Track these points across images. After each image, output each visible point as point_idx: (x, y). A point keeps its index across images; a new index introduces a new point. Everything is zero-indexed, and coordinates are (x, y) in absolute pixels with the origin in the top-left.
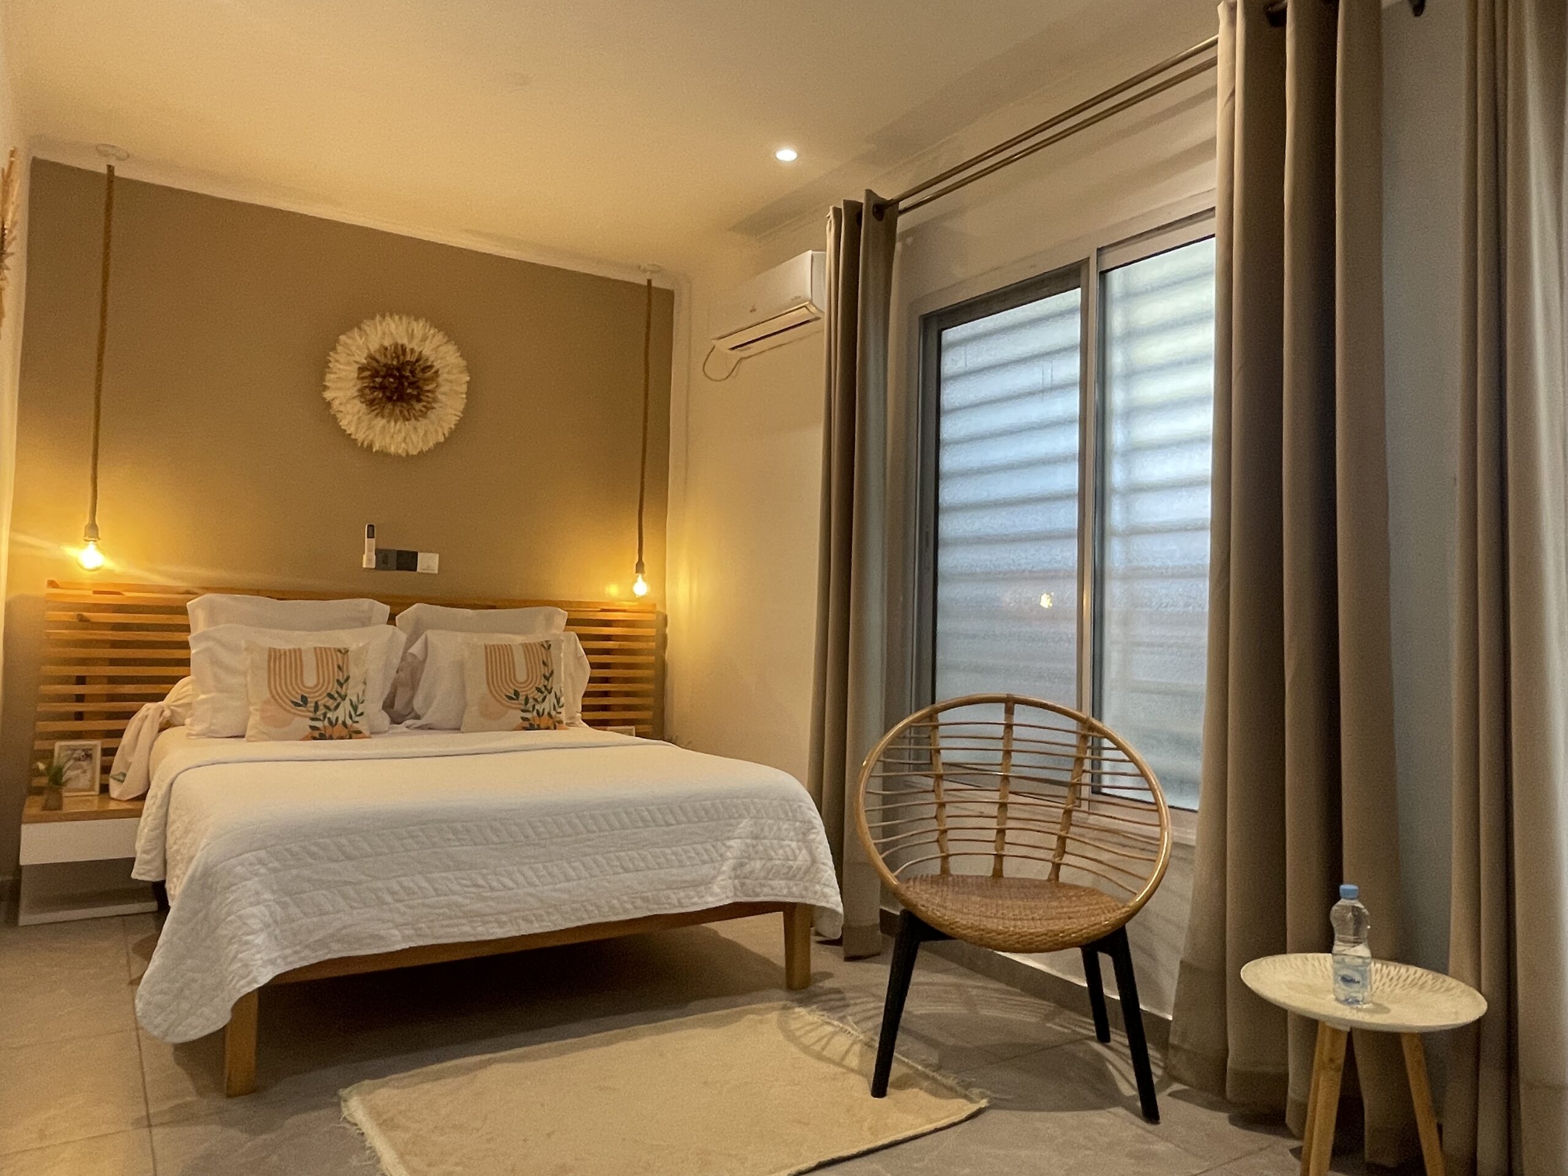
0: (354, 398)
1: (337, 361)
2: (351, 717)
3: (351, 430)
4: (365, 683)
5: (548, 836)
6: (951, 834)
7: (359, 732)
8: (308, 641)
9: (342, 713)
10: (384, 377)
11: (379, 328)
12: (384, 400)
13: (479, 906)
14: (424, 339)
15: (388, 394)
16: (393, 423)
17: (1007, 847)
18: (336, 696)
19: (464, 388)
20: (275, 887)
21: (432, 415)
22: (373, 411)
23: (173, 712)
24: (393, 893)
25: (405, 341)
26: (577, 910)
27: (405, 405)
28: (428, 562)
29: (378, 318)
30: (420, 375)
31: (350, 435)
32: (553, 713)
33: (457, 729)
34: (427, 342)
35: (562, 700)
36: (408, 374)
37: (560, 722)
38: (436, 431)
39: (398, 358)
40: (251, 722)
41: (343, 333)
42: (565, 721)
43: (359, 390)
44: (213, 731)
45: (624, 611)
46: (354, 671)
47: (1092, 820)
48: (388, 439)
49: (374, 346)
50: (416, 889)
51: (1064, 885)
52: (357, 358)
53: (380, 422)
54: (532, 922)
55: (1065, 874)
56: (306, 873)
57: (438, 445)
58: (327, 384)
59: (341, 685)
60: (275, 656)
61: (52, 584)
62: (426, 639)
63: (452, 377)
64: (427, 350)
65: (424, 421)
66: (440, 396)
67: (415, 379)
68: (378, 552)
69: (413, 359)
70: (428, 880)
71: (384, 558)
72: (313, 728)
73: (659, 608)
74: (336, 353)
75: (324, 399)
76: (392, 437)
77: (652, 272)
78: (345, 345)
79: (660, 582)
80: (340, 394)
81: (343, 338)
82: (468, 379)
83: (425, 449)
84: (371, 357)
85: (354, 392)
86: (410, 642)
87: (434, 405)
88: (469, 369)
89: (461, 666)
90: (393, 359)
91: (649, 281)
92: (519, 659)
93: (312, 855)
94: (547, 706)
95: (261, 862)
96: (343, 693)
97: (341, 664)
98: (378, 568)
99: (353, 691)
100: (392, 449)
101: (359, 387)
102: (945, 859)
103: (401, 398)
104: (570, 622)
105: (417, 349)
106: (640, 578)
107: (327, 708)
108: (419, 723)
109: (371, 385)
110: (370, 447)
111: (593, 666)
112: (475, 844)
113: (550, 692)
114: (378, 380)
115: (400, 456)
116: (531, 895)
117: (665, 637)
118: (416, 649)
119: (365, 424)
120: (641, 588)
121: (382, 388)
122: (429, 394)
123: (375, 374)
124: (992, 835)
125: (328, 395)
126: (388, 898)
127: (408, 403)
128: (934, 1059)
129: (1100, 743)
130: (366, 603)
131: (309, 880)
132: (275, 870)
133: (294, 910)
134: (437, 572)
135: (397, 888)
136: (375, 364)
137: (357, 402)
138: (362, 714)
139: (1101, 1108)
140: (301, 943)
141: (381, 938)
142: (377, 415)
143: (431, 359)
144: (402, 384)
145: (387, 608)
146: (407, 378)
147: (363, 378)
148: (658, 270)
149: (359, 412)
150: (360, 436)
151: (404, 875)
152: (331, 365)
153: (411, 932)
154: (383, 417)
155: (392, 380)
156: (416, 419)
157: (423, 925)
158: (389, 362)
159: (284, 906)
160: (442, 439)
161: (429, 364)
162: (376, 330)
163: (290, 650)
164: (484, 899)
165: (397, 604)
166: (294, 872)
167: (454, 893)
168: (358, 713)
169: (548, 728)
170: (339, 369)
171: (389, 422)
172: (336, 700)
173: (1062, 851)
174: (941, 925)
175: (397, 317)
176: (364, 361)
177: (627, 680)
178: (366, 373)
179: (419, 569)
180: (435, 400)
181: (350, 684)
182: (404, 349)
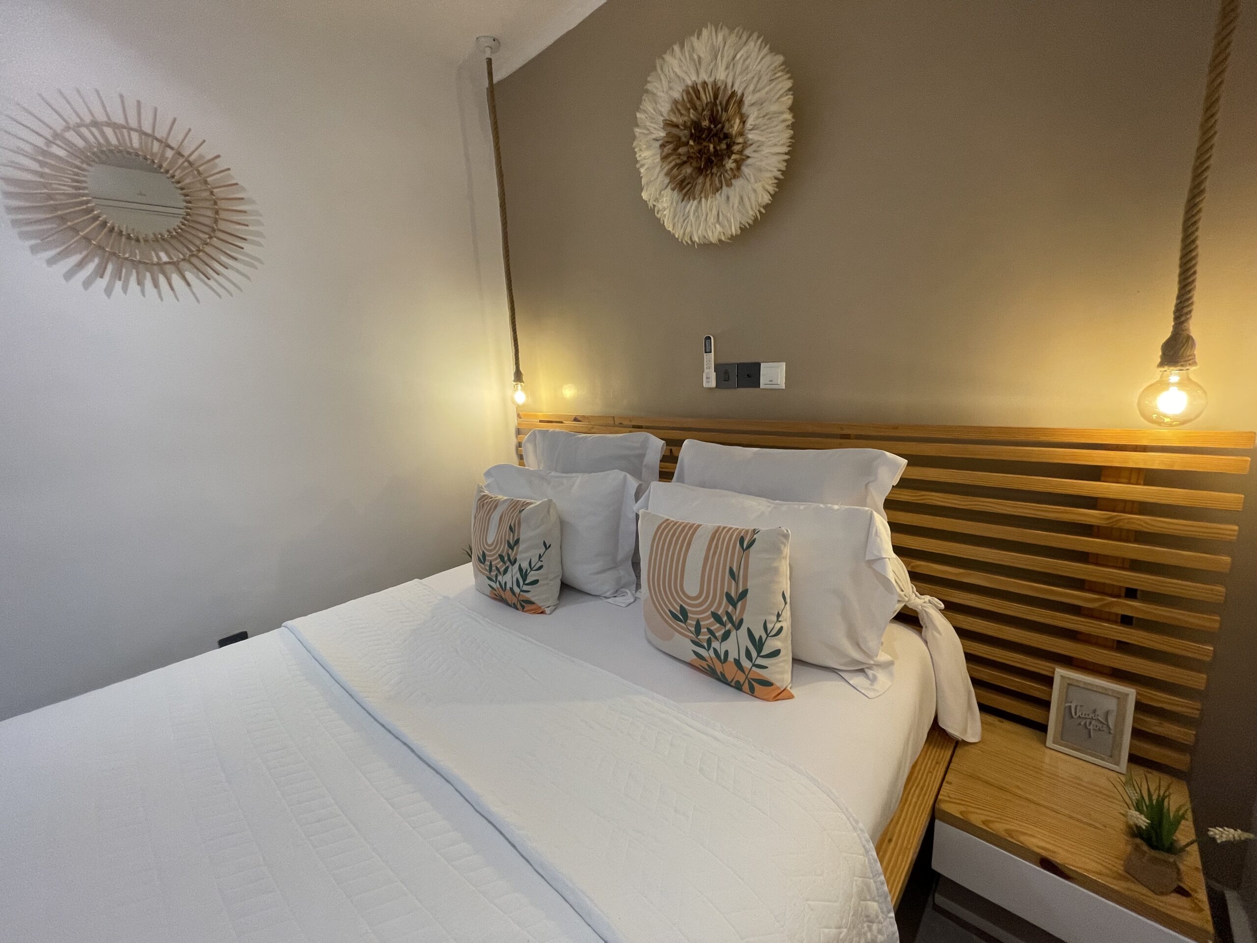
0: (667, 187)
1: (640, 150)
2: (518, 585)
7: (528, 604)
9: (509, 579)
10: (686, 143)
11: (662, 77)
12: (695, 174)
14: (715, 56)
15: (695, 164)
16: (704, 202)
18: (507, 557)
19: (784, 102)
21: (745, 170)
22: (684, 196)
25: (691, 78)
27: (715, 170)
28: (773, 374)
30: (722, 116)
36: (710, 122)
37: (764, 684)
38: (757, 190)
39: (694, 106)
43: (667, 174)
46: (525, 533)
48: (704, 226)
49: (665, 107)
52: (657, 135)
53: (693, 206)
57: (761, 209)
58: (641, 182)
60: (480, 506)
61: (518, 415)
63: (761, 95)
64: (722, 73)
65: (738, 183)
66: (751, 135)
67: (718, 126)
68: (717, 368)
71: (724, 373)
72: (491, 588)
74: (637, 139)
75: (645, 202)
76: (707, 220)
78: (643, 124)
80: (652, 189)
83: (746, 222)
84: (669, 124)
87: (746, 152)
90: (688, 111)
92: (695, 556)
94: (732, 648)
96: (512, 558)
97: (513, 523)
98: (717, 386)
99: (522, 557)
100: (713, 239)
101: (665, 170)
105: (710, 81)
106: (1173, 378)
107: (498, 570)
109: (678, 161)
110: (692, 242)
113: (736, 627)
114: (681, 151)
115: (720, 242)
119: (682, 214)
120: (1176, 400)
121: (688, 159)
123: (677, 144)
125: (645, 196)
127: (719, 166)
137: (670, 191)
138: (533, 583)
142: (689, 198)
143: (729, 83)
147: (667, 157)
149: (672, 201)
150: (680, 233)
152: (638, 157)
154: (694, 198)
155: (693, 143)
156: (728, 184)
158: (686, 118)
160: (767, 198)
161: (729, 92)
162: (661, 80)
168: (527, 582)
169: (738, 686)
170: (645, 158)
171: (700, 201)
172: (505, 562)
175: (677, 49)
176: (663, 134)
178: (668, 149)
179: (762, 386)
180: (746, 145)
181: (522, 546)
182: (696, 90)
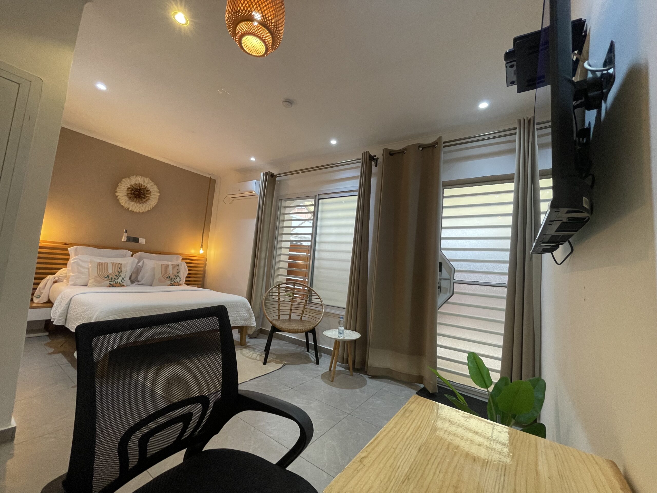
0: (125, 196)
1: (121, 185)
2: (122, 281)
3: (123, 204)
4: (126, 273)
6: (281, 311)
7: (124, 285)
8: (109, 261)
9: (119, 281)
10: (135, 191)
11: (135, 178)
12: (134, 197)
14: (148, 183)
15: (135, 196)
16: (136, 203)
17: (292, 313)
19: (158, 197)
21: (147, 202)
22: (130, 200)
23: (58, 278)
25: (141, 183)
27: (140, 199)
28: (142, 241)
29: (135, 176)
30: (145, 192)
31: (122, 205)
32: (179, 282)
33: (151, 285)
34: (149, 184)
35: (181, 279)
36: (142, 191)
37: (180, 284)
38: (148, 207)
39: (139, 187)
40: (90, 282)
41: (124, 178)
42: (181, 284)
43: (127, 194)
44: (76, 284)
45: (196, 257)
46: (123, 269)
47: (309, 307)
48: (134, 208)
49: (133, 183)
51: (303, 320)
52: (127, 186)
53: (132, 203)
55: (303, 318)
57: (149, 211)
58: (117, 191)
59: (119, 273)
60: (99, 264)
62: (143, 261)
63: (155, 194)
64: (148, 186)
65: (145, 204)
66: (150, 198)
67: (144, 193)
68: (127, 237)
69: (144, 188)
71: (129, 239)
72: (110, 284)
73: (205, 257)
74: (121, 183)
76: (135, 207)
77: (212, 175)
78: (124, 182)
79: (206, 250)
80: (120, 194)
81: (124, 180)
82: (159, 195)
83: (145, 211)
84: (131, 186)
85: (125, 194)
86: (139, 262)
88: (160, 192)
89: (153, 269)
91: (210, 177)
92: (171, 268)
94: (177, 280)
96: (120, 275)
97: (120, 267)
98: (126, 242)
99: (122, 275)
100: (135, 210)
101: (127, 193)
102: (279, 316)
104: (183, 259)
105: (146, 185)
106: (202, 249)
107: (115, 278)
108: (139, 283)
109: (131, 193)
110: (128, 209)
111: (189, 270)
113: (178, 277)
114: (133, 192)
115: (137, 212)
117: (206, 264)
118: (140, 264)
119: (127, 203)
120: (201, 251)
121: (134, 194)
122: (148, 198)
123: (132, 190)
124: (289, 311)
125: (117, 194)
127: (141, 199)
128: (275, 357)
129: (312, 292)
130: (125, 251)
134: (144, 243)
136: (132, 188)
137: (126, 197)
138: (125, 281)
139: (309, 363)
143: (149, 188)
144: (140, 194)
145: (131, 253)
146: (142, 192)
147: (128, 191)
148: (213, 175)
149: (126, 199)
150: (125, 206)
152: (119, 186)
155: (137, 192)
156: (143, 203)
158: (137, 188)
160: (150, 209)
161: (149, 190)
163: (104, 263)
165: (134, 252)
168: (124, 280)
169: (177, 286)
170: (121, 188)
171: (135, 203)
173: (303, 314)
174: (280, 329)
175: (141, 177)
176: (129, 186)
177: (195, 274)
178: (130, 190)
179: (139, 243)
180: (149, 199)
181: (122, 272)
182: (142, 185)
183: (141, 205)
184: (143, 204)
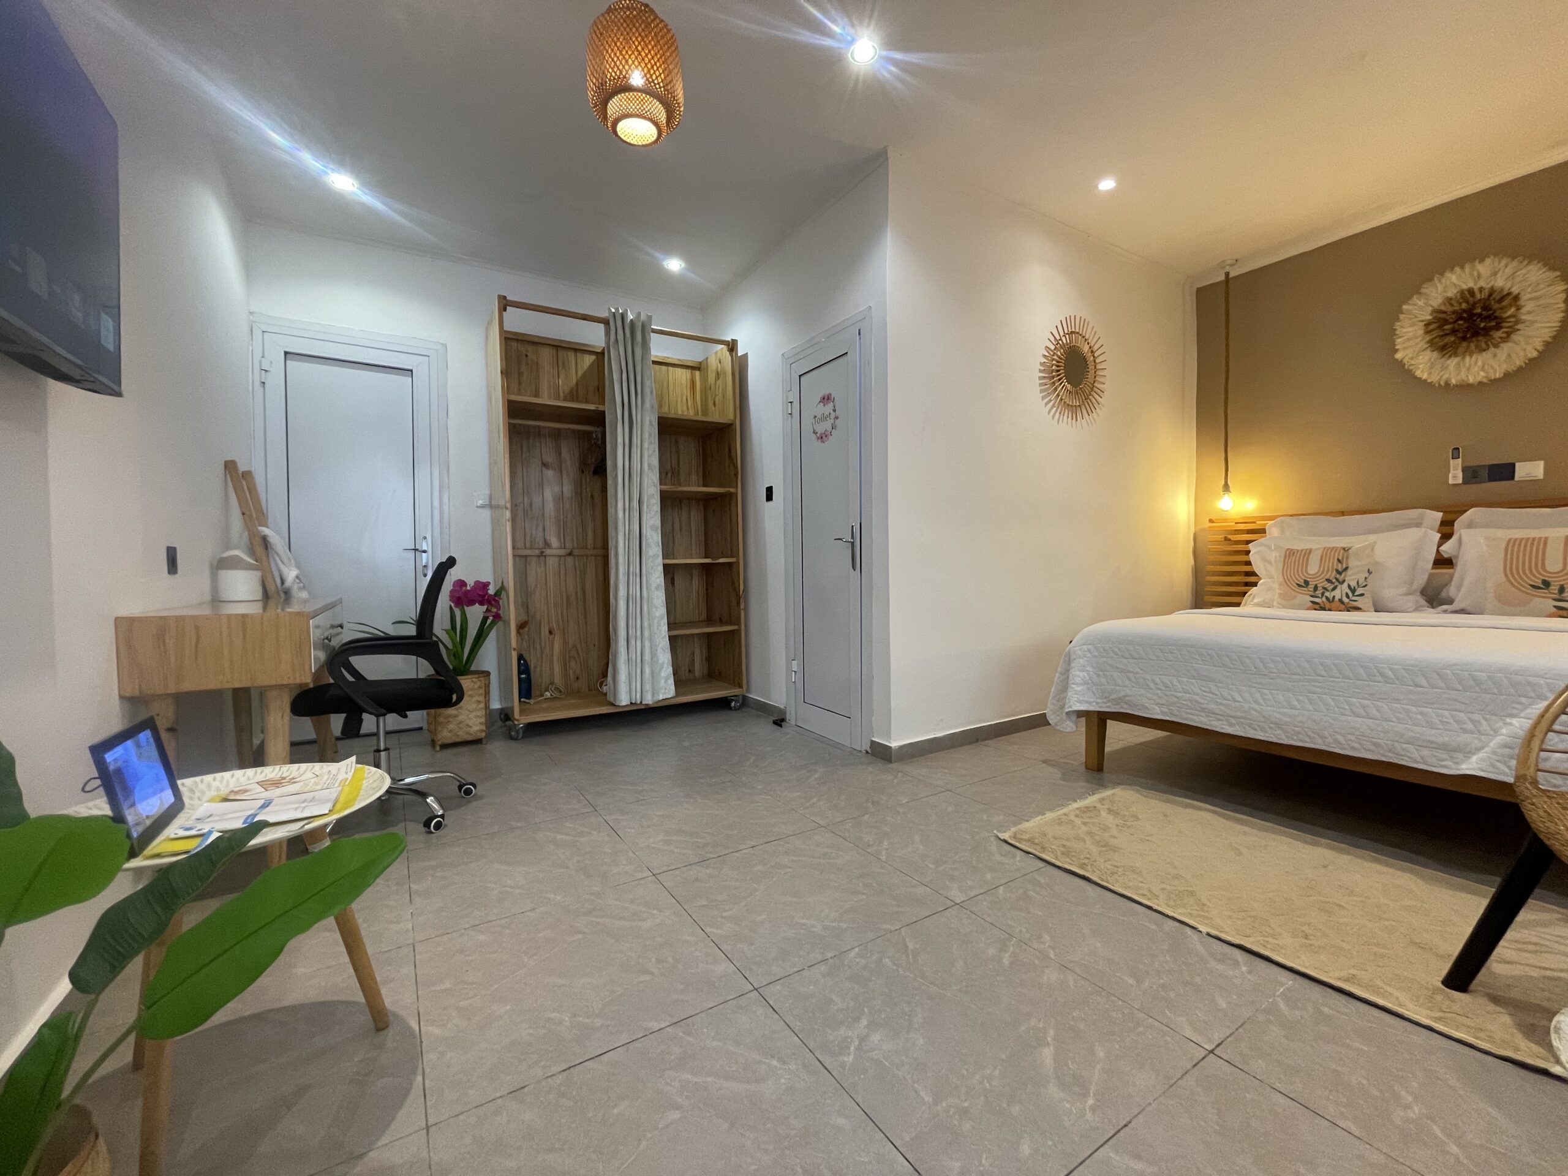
0: (1424, 350)
1: (1404, 327)
2: (1347, 596)
3: (1425, 376)
5: (1275, 671)
7: (1359, 608)
9: (1338, 594)
10: (1453, 323)
11: (1439, 285)
12: (1457, 341)
13: (1212, 706)
14: (1495, 273)
15: (1460, 335)
16: (1468, 358)
18: (1334, 580)
19: (1559, 298)
20: (1094, 665)
21: (1513, 337)
22: (1445, 355)
24: (1156, 684)
25: (1468, 285)
26: (1299, 733)
27: (1481, 338)
28: (1530, 470)
29: (1437, 277)
30: (1496, 306)
31: (1426, 380)
34: (1499, 275)
36: (1480, 310)
38: (1525, 350)
39: (1467, 301)
41: (1405, 302)
43: (1428, 342)
46: (1353, 563)
48: (1465, 373)
49: (1437, 302)
50: (1171, 686)
52: (1423, 318)
53: (1453, 362)
54: (1255, 729)
56: (1110, 661)
57: (1529, 361)
58: (1397, 347)
59: (1339, 573)
60: (1290, 553)
61: (1211, 521)
62: (1460, 537)
63: (1540, 293)
64: (1500, 282)
65: (1506, 346)
66: (1524, 317)
67: (1490, 312)
68: (1465, 469)
69: (1486, 293)
70: (1179, 681)
71: (1473, 474)
72: (1313, 602)
74: (1401, 321)
75: (1397, 360)
76: (1469, 370)
78: (1409, 312)
80: (1410, 351)
81: (1405, 307)
83: (1511, 368)
84: (1437, 312)
85: (1423, 344)
87: (1518, 327)
88: (1563, 278)
90: (1460, 304)
92: (1554, 549)
93: (1114, 652)
95: (1089, 650)
96: (1341, 579)
97: (1340, 558)
98: (1466, 482)
99: (1351, 578)
100: (1471, 380)
101: (1427, 339)
103: (1476, 334)
105: (1488, 286)
107: (1325, 589)
109: (1441, 333)
110: (1447, 384)
112: (1215, 666)
114: (1447, 327)
115: (1481, 383)
116: (1256, 711)
119: (1439, 367)
121: (1454, 332)
122: (1510, 320)
123: (1444, 323)
125: (1398, 356)
126: (1152, 686)
127: (1485, 336)
131: (1111, 666)
132: (1095, 656)
133: (1103, 680)
134: (1540, 478)
135: (1158, 681)
136: (1443, 316)
137: (1428, 352)
138: (1361, 595)
140: (1106, 698)
141: (1147, 708)
142: (1450, 356)
143: (1507, 287)
144: (1477, 321)
145: (1441, 515)
146: (1481, 314)
147: (1431, 331)
149: (1430, 359)
150: (1434, 379)
151: (1164, 675)
152: (1397, 332)
153: (1167, 710)
154: (1457, 356)
155: (1461, 322)
156: (1496, 346)
157: (1174, 708)
158: (1456, 308)
159: (1098, 676)
160: (1535, 354)
161: (1505, 292)
162: (1437, 287)
163: (1302, 550)
164: (1217, 703)
166: (1105, 659)
167: (1195, 694)
168: (1358, 594)
170: (1406, 332)
171: (1464, 358)
172: (1333, 583)
175: (1458, 269)
176: (1430, 317)
178: (1433, 326)
179: (1517, 478)
180: (1517, 323)
181: (1349, 572)
182: (1471, 292)
183: (1487, 356)
184: (1497, 350)
